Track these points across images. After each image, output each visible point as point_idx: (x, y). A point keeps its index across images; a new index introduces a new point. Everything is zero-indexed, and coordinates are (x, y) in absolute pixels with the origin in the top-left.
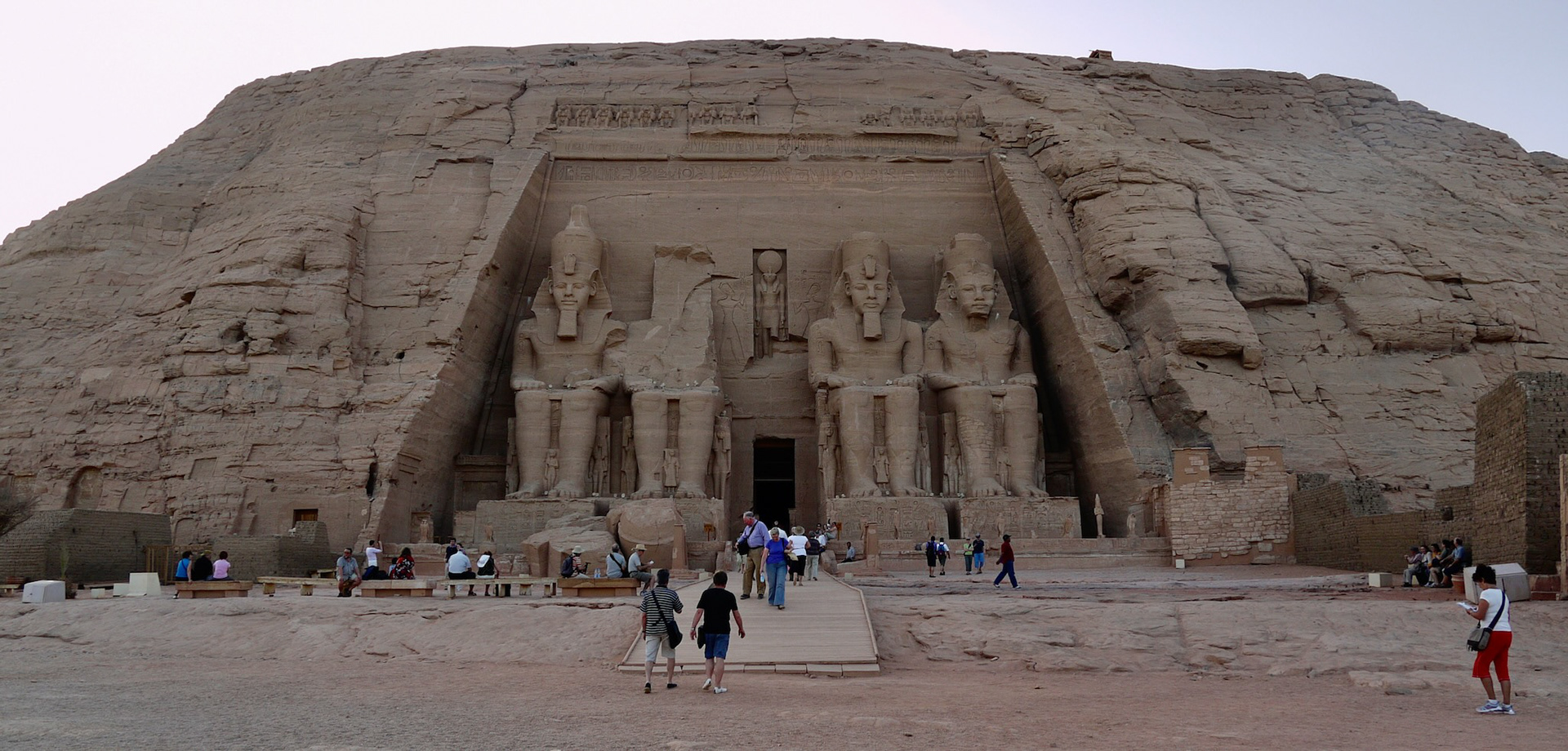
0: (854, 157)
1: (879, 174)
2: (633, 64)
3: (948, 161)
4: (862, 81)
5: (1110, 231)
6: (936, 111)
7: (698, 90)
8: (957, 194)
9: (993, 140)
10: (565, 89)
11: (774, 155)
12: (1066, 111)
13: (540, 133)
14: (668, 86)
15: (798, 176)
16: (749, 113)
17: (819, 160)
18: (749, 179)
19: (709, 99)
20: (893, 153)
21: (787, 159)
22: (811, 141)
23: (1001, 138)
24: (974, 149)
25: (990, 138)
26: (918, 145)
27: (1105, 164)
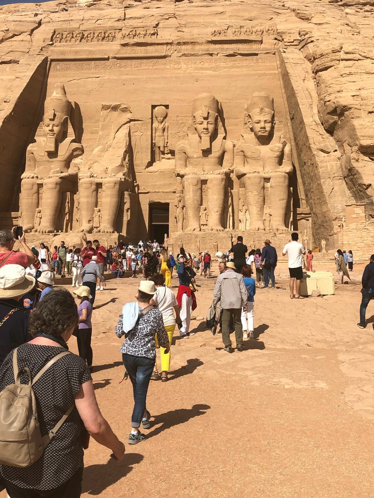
0: (205, 54)
1: (218, 64)
2: (96, 9)
3: (256, 55)
4: (214, 13)
5: (330, 87)
6: (252, 27)
7: (128, 21)
8: (259, 72)
9: (281, 42)
10: (60, 23)
11: (163, 54)
12: (322, 24)
13: (44, 47)
14: (113, 20)
15: (176, 65)
16: (153, 32)
17: (187, 56)
18: (151, 68)
19: (133, 26)
20: (226, 51)
21: (170, 56)
22: (184, 46)
23: (285, 40)
24: (270, 47)
25: (279, 40)
26: (240, 46)
27: (334, 51)
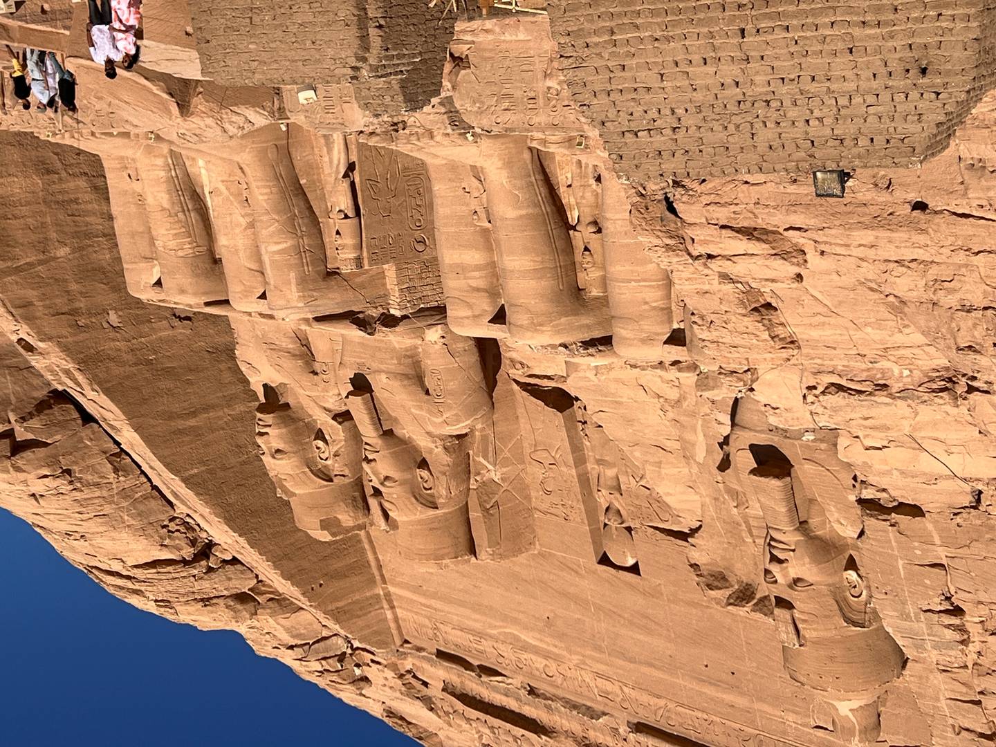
5: (79, 513)
8: (423, 600)
9: (409, 672)
15: (609, 689)
17: (589, 708)
18: (672, 706)
20: (504, 689)
21: (630, 725)
25: (415, 677)
27: (166, 606)
